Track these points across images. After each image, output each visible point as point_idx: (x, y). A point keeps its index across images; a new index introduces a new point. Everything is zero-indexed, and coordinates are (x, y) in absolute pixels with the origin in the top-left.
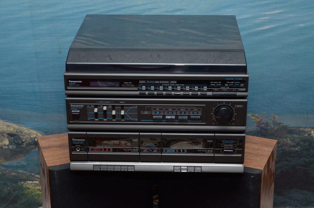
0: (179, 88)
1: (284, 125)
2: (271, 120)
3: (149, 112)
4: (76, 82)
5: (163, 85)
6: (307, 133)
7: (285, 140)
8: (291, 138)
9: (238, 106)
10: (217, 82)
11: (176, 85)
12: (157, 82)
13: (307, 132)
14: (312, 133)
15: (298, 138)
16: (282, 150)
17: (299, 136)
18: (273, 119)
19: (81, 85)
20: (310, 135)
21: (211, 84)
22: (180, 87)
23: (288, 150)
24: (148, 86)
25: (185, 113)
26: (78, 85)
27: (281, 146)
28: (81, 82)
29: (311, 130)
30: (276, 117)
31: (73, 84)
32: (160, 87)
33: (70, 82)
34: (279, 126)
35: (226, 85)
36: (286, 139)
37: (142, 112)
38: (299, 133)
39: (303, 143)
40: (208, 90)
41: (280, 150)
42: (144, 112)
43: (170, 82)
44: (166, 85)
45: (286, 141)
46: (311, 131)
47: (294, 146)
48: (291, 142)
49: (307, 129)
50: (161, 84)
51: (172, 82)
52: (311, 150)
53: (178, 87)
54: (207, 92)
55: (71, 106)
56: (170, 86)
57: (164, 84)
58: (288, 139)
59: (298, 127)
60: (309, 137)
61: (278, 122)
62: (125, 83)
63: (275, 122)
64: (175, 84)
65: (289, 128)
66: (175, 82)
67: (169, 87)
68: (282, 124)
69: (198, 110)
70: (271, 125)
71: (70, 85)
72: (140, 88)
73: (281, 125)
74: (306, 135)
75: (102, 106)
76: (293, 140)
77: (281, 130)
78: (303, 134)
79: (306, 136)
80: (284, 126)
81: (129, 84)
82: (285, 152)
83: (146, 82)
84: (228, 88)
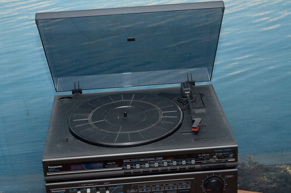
0: (165, 164)
1: (260, 163)
2: (247, 160)
3: (135, 190)
4: (56, 167)
5: (148, 162)
6: (283, 170)
7: (262, 178)
8: (268, 176)
9: (228, 176)
10: (205, 155)
11: (162, 161)
12: (142, 160)
13: (282, 169)
14: (287, 170)
15: (274, 175)
16: (259, 188)
17: (275, 173)
18: (248, 159)
19: (61, 170)
20: (285, 171)
21: (199, 157)
22: (167, 163)
23: (265, 188)
24: (133, 164)
25: (173, 188)
26: (58, 170)
27: (258, 184)
28: (61, 167)
29: (286, 166)
30: (251, 157)
31: (53, 170)
32: (146, 164)
33: (50, 168)
34: (255, 166)
35: (215, 157)
36: (263, 177)
37: (128, 191)
38: (275, 170)
39: (280, 179)
40: (196, 163)
41: (258, 189)
42: (130, 191)
43: (156, 159)
44: (152, 162)
45: (263, 179)
46: (286, 168)
47: (271, 183)
48: (268, 180)
49: (282, 166)
50: (147, 162)
51: (158, 159)
52: (288, 186)
53: (164, 163)
54: (195, 166)
55: (52, 191)
56: (156, 162)
57: (149, 161)
58: (265, 177)
59: (274, 165)
60: (285, 173)
61: (254, 161)
62: (108, 164)
63: (251, 162)
64: (161, 160)
65: (265, 167)
66: (162, 158)
67: (155, 164)
68: (257, 163)
69: (187, 183)
70: (247, 165)
71: (49, 171)
72: (125, 167)
73: (257, 164)
74: (282, 172)
75: (86, 189)
76: (269, 178)
77: (257, 169)
78: (279, 171)
79: (282, 173)
80: (260, 165)
81: (113, 164)
82: (262, 189)
83: (130, 161)
84: (217, 159)
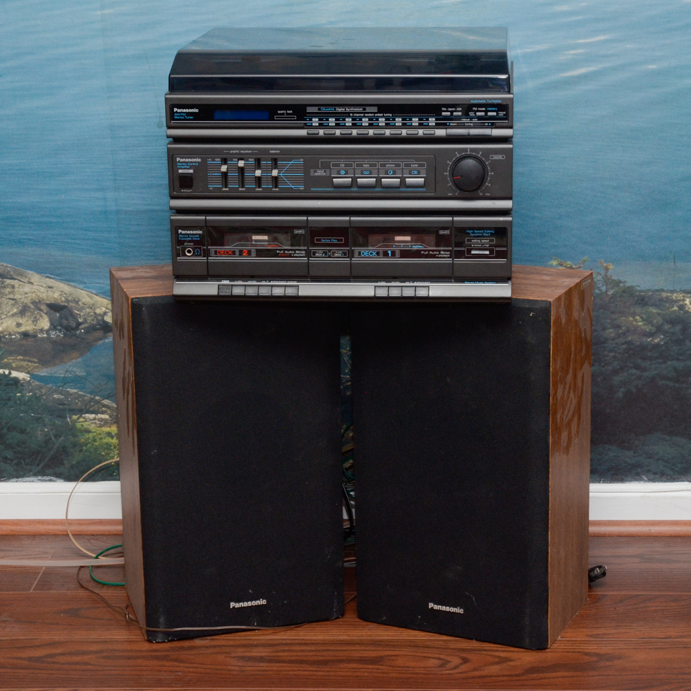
0: (382, 122)
1: (628, 284)
2: (600, 274)
3: (325, 171)
4: (187, 111)
5: (351, 115)
6: (677, 304)
7: (631, 319)
8: (644, 316)
9: (496, 157)
10: (454, 109)
11: (376, 115)
12: (340, 110)
13: (676, 301)
14: (686, 304)
15: (659, 314)
16: (626, 343)
17: (660, 311)
18: (603, 272)
19: (196, 117)
20: (682, 307)
21: (443, 113)
22: (384, 119)
23: (638, 343)
24: (323, 117)
25: (394, 173)
26: (191, 118)
27: (624, 334)
28: (197, 111)
29: (683, 296)
30: (609, 267)
31: (182, 116)
32: (347, 119)
33: (176, 112)
34: (616, 289)
35: (471, 114)
36: (634, 317)
37: (312, 171)
38: (661, 303)
39: (670, 326)
40: (438, 126)
41: (623, 344)
42: (315, 172)
43: (364, 109)
44: (358, 115)
45: (634, 323)
46: (684, 300)
47: (651, 335)
48: (644, 325)
49: (675, 295)
50: (348, 115)
51: (368, 109)
52: (688, 343)
53: (380, 119)
54: (437, 131)
55: (178, 159)
56: (364, 116)
57: (353, 113)
58: (638, 318)
59: (657, 291)
60: (682, 312)
61: (615, 278)
62: (279, 112)
63: (609, 279)
64: (374, 113)
65: (637, 293)
66: (375, 109)
67: (363, 120)
68: (623, 283)
69: (420, 165)
70: (601, 285)
71: (176, 117)
72: (308, 123)
73: (622, 285)
74: (676, 308)
75: (236, 160)
76: (648, 321)
77: (621, 296)
78: (667, 305)
79: (675, 311)
80: (629, 287)
81: (287, 114)
82: (632, 347)
83: (319, 109)
84: (475, 121)
